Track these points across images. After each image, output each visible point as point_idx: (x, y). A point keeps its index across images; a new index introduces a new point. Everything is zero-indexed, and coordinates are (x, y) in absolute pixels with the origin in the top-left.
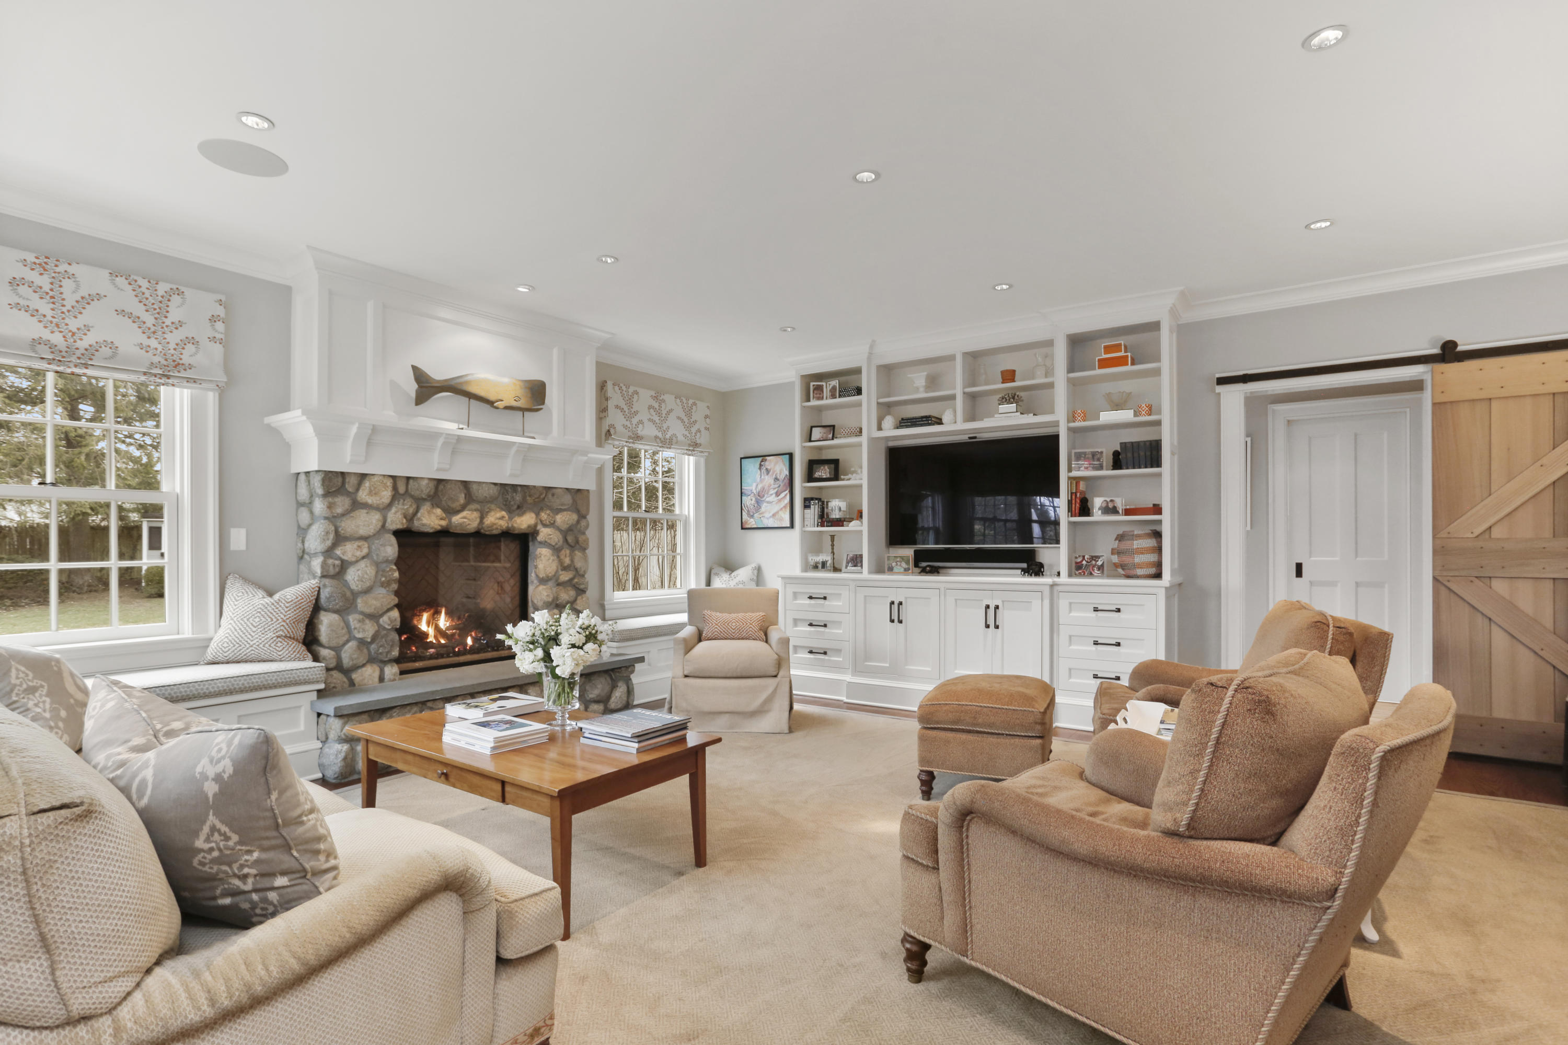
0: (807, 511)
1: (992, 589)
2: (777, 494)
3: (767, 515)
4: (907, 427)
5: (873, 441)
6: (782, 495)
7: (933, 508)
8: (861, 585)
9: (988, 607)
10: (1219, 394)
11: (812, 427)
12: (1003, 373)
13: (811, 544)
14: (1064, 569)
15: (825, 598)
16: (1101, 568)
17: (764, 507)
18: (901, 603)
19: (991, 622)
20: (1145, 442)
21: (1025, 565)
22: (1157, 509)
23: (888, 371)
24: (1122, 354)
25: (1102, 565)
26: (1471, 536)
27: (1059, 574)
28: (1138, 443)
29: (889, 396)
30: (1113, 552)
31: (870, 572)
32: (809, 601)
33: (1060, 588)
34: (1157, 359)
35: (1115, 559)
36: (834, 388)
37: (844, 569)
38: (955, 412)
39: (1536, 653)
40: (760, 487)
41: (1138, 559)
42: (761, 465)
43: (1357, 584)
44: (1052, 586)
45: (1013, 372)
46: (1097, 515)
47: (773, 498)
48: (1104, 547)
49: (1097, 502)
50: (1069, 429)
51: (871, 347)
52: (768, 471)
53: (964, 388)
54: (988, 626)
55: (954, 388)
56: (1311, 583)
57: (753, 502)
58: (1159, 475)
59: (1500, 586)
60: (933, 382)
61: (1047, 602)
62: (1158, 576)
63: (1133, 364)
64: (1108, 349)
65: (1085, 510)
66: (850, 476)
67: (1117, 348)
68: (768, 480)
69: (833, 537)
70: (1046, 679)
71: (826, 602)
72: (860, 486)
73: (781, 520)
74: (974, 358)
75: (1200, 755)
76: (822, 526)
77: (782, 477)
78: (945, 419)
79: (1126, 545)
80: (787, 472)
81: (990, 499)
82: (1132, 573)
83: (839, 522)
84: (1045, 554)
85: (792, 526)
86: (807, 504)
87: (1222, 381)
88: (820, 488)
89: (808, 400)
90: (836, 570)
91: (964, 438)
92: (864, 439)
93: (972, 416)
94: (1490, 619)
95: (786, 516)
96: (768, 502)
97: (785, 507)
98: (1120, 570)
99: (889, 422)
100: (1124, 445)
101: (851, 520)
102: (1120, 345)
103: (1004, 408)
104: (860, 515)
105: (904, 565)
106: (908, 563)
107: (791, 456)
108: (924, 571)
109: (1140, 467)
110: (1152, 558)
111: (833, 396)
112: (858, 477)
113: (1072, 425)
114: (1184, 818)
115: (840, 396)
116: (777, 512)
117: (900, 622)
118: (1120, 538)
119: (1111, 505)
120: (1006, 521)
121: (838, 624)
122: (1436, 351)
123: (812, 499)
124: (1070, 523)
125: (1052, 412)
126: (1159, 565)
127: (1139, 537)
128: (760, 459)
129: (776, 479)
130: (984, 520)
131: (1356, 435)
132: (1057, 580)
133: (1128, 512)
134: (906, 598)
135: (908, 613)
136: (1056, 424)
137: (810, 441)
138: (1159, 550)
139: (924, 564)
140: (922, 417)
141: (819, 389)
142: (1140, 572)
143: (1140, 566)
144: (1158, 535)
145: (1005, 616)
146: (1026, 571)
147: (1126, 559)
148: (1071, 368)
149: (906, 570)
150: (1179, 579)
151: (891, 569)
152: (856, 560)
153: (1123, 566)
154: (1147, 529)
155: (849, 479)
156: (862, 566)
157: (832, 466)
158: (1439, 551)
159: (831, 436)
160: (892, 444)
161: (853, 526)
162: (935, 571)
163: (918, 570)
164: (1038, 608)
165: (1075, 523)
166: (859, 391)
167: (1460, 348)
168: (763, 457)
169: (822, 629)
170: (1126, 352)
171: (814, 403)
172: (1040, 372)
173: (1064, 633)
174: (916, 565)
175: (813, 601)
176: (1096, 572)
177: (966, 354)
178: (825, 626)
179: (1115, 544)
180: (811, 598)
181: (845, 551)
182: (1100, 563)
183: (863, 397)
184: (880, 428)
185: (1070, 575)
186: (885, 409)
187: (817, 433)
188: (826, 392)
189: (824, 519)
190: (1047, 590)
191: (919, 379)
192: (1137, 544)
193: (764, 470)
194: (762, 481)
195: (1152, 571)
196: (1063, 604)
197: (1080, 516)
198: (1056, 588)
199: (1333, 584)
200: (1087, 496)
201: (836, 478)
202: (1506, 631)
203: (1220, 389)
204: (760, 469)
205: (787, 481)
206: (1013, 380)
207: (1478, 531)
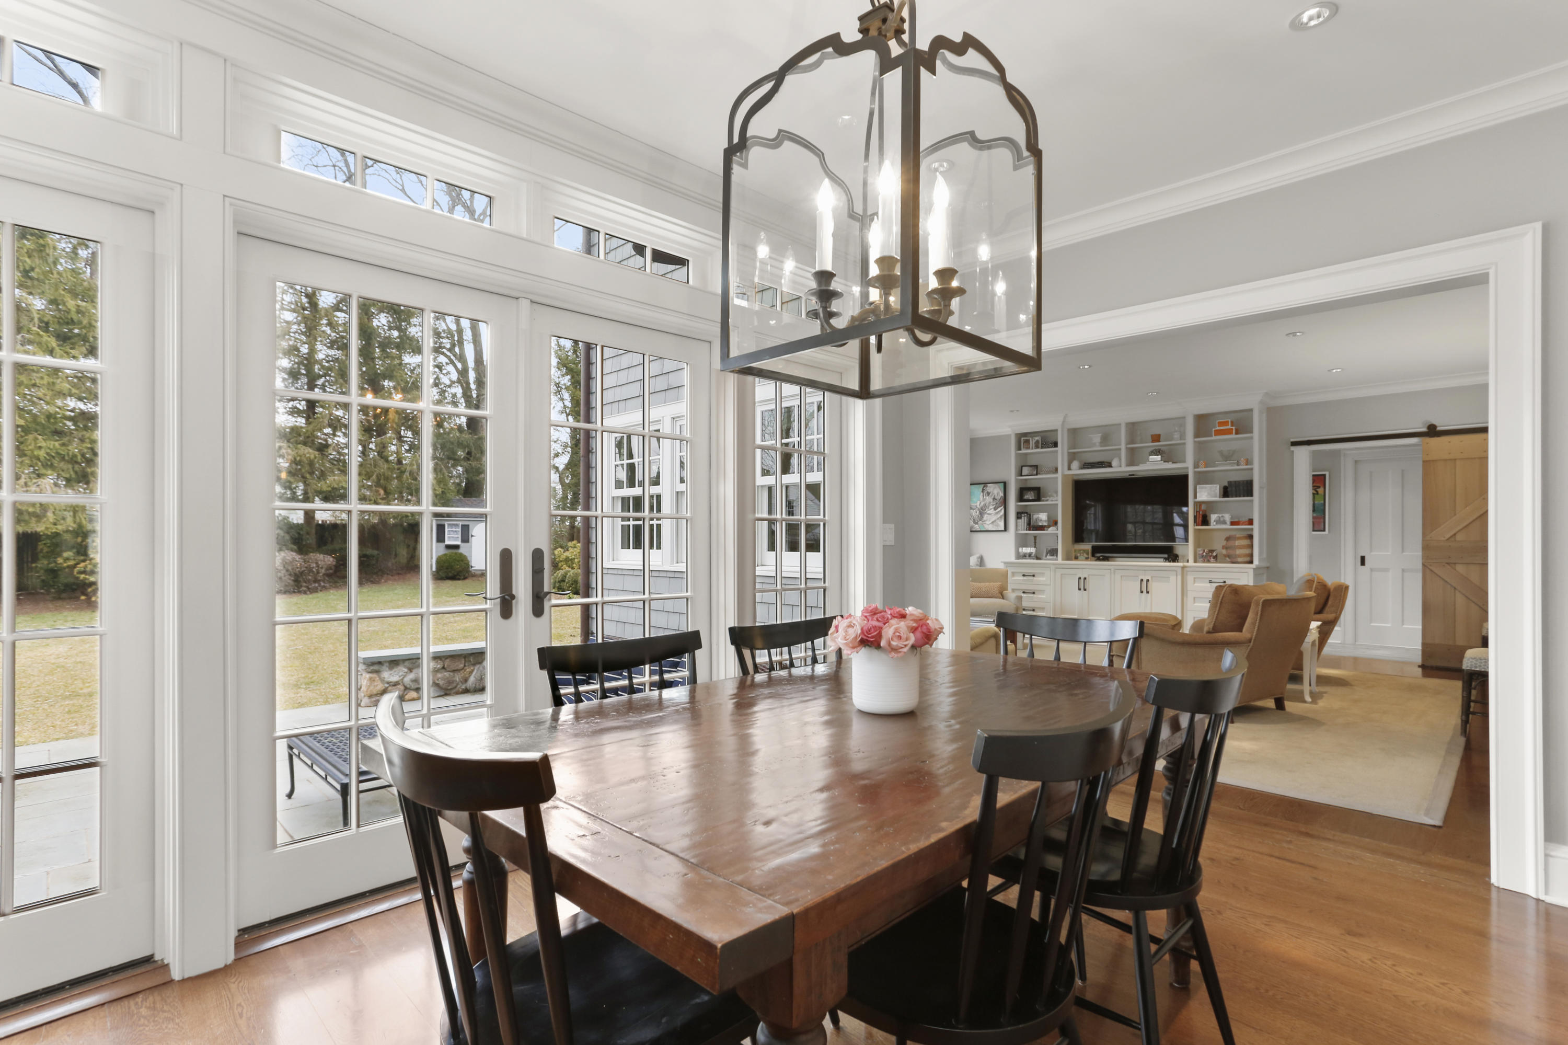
0: (1019, 520)
1: (1145, 569)
2: (995, 509)
3: (988, 522)
4: (1088, 468)
5: (1064, 476)
6: (999, 509)
7: (1095, 514)
8: (1058, 567)
9: (1142, 580)
10: (1293, 451)
11: (1022, 467)
12: (1152, 436)
13: (1022, 541)
14: (1191, 557)
15: (1034, 576)
16: (1215, 557)
17: (986, 517)
18: (1085, 579)
19: (1144, 590)
20: (1243, 481)
21: (1166, 556)
22: (1251, 522)
23: (1074, 433)
24: (1229, 427)
25: (1216, 556)
26: (1443, 539)
27: (1188, 561)
28: (1239, 482)
29: (1074, 449)
30: (1223, 547)
31: (1063, 560)
32: (1022, 578)
33: (1188, 569)
34: (1251, 432)
35: (1224, 552)
36: (1037, 441)
37: (1044, 557)
38: (1120, 460)
39: (1480, 607)
40: (982, 504)
41: (1238, 552)
42: (983, 490)
43: (1403, 570)
44: (1183, 568)
45: (1159, 436)
46: (1213, 525)
47: (992, 511)
48: (1218, 545)
49: (1213, 517)
50: (1195, 472)
51: (1065, 418)
52: (988, 494)
53: (1127, 444)
54: (1142, 592)
55: (1120, 445)
56: (1372, 570)
57: (978, 513)
58: (1252, 501)
59: (1460, 568)
60: (1105, 439)
61: (1179, 577)
62: (1251, 562)
63: (1236, 433)
64: (1221, 424)
65: (1205, 521)
66: (1048, 498)
67: (1226, 423)
68: (989, 499)
69: (1035, 537)
70: (1179, 617)
71: (1035, 578)
72: (1057, 505)
73: (998, 525)
74: (1133, 428)
75: (1216, 607)
76: (1030, 530)
77: (998, 497)
78: (1114, 463)
79: (1231, 543)
80: (1002, 494)
81: (1140, 508)
82: (1234, 560)
83: (1042, 528)
84: (1179, 549)
85: (1005, 530)
86: (1019, 515)
87: (1294, 444)
88: (1026, 506)
89: (1020, 449)
90: (1038, 558)
91: (1126, 475)
92: (1059, 475)
93: (1131, 463)
94: (1455, 588)
95: (1002, 524)
96: (988, 514)
97: (1001, 517)
98: (1227, 559)
99: (1075, 464)
100: (1230, 483)
101: (1049, 526)
102: (1228, 422)
103: (1153, 458)
104: (1056, 523)
105: (1085, 555)
106: (1088, 554)
107: (1005, 484)
108: (1098, 559)
109: (1240, 496)
110: (1247, 551)
111: (1037, 447)
112: (1054, 499)
113: (1196, 470)
114: (1211, 626)
115: (1042, 448)
116: (995, 521)
117: (1085, 590)
118: (1228, 539)
119: (1222, 519)
120: (1153, 524)
121: (1042, 592)
122: (1424, 429)
123: (1023, 513)
124: (1195, 530)
125: (1184, 461)
126: (1251, 555)
127: (1239, 538)
128: (983, 485)
129: (994, 499)
130: (1134, 523)
131: (1403, 471)
132: (1186, 564)
133: (1232, 523)
134: (1089, 575)
135: (1091, 584)
136: (1187, 468)
137: (1021, 476)
138: (1251, 546)
139: (1098, 555)
140: (1099, 462)
141: (1027, 442)
142: (1239, 560)
143: (1239, 556)
144: (1251, 537)
145: (1153, 586)
146: (1167, 559)
147: (1231, 552)
148: (1197, 434)
149: (1087, 559)
150: (1265, 564)
151: (1076, 558)
152: (1053, 552)
153: (1229, 556)
154: (1245, 534)
155: (1047, 501)
156: (1057, 556)
157: (1036, 492)
158: (1426, 547)
159: (1035, 472)
160: (1076, 478)
161: (1051, 530)
162: (1106, 559)
163: (1093, 558)
164: (1174, 581)
165: (1199, 530)
166: (1055, 445)
167: (1439, 429)
168: (985, 484)
169: (1032, 595)
170: (1232, 425)
171: (1024, 451)
172: (1176, 436)
173: (1190, 595)
174: (1093, 555)
175: (1025, 578)
176: (1212, 560)
177: (1127, 424)
178: (1034, 593)
179: (1224, 543)
180: (1024, 575)
181: (1045, 545)
182: (1214, 554)
183: (1059, 448)
184: (1069, 469)
185: (1195, 561)
186: (1072, 457)
187: (1026, 471)
188: (1032, 443)
189: (1031, 526)
190: (1179, 570)
191: (1097, 438)
192: (1237, 543)
193: (985, 493)
194: (984, 500)
195: (1248, 559)
196: (1190, 578)
197: (1202, 525)
198: (1185, 569)
199: (1386, 570)
200: (1208, 514)
201: (1038, 499)
202: (1463, 594)
203: (1293, 448)
204: (983, 492)
205: (1002, 500)
206: (1159, 441)
207: (1448, 536)
